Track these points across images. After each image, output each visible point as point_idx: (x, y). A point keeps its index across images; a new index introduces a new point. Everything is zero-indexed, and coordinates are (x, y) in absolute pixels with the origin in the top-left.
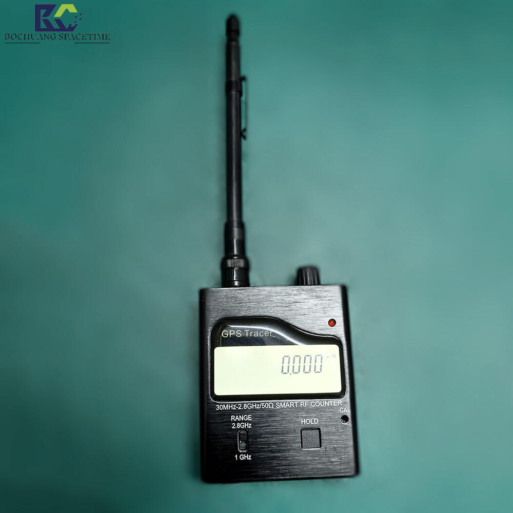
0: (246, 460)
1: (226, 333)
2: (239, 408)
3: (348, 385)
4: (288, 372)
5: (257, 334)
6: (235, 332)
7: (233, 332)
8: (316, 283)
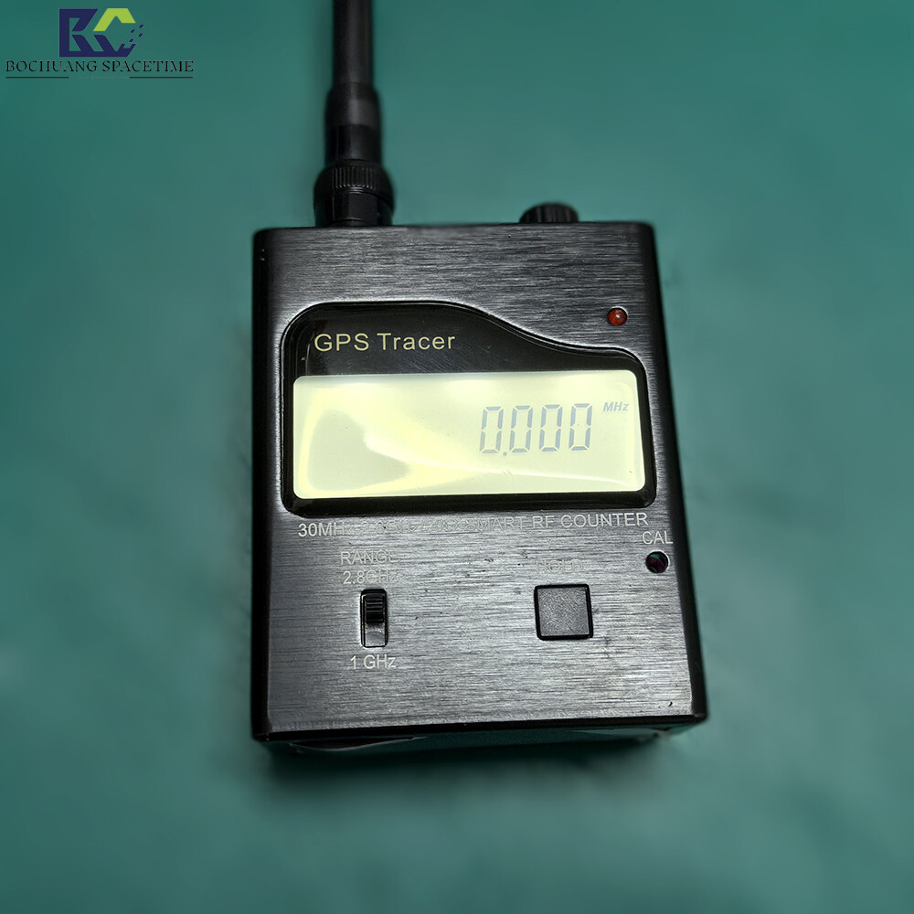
1: (327, 340)
3: (660, 474)
4: (498, 446)
5: (413, 342)
6: (353, 339)
7: (346, 339)
8: (569, 219)
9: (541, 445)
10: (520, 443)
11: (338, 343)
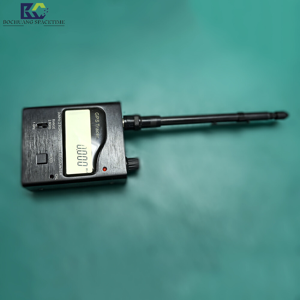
0: (33, 127)
2: (58, 123)
4: (78, 148)
9: (79, 156)
10: (79, 152)
11: (97, 117)
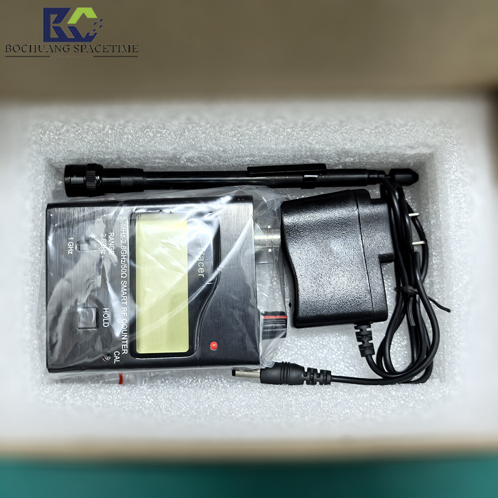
0: (68, 249)
2: (121, 241)
